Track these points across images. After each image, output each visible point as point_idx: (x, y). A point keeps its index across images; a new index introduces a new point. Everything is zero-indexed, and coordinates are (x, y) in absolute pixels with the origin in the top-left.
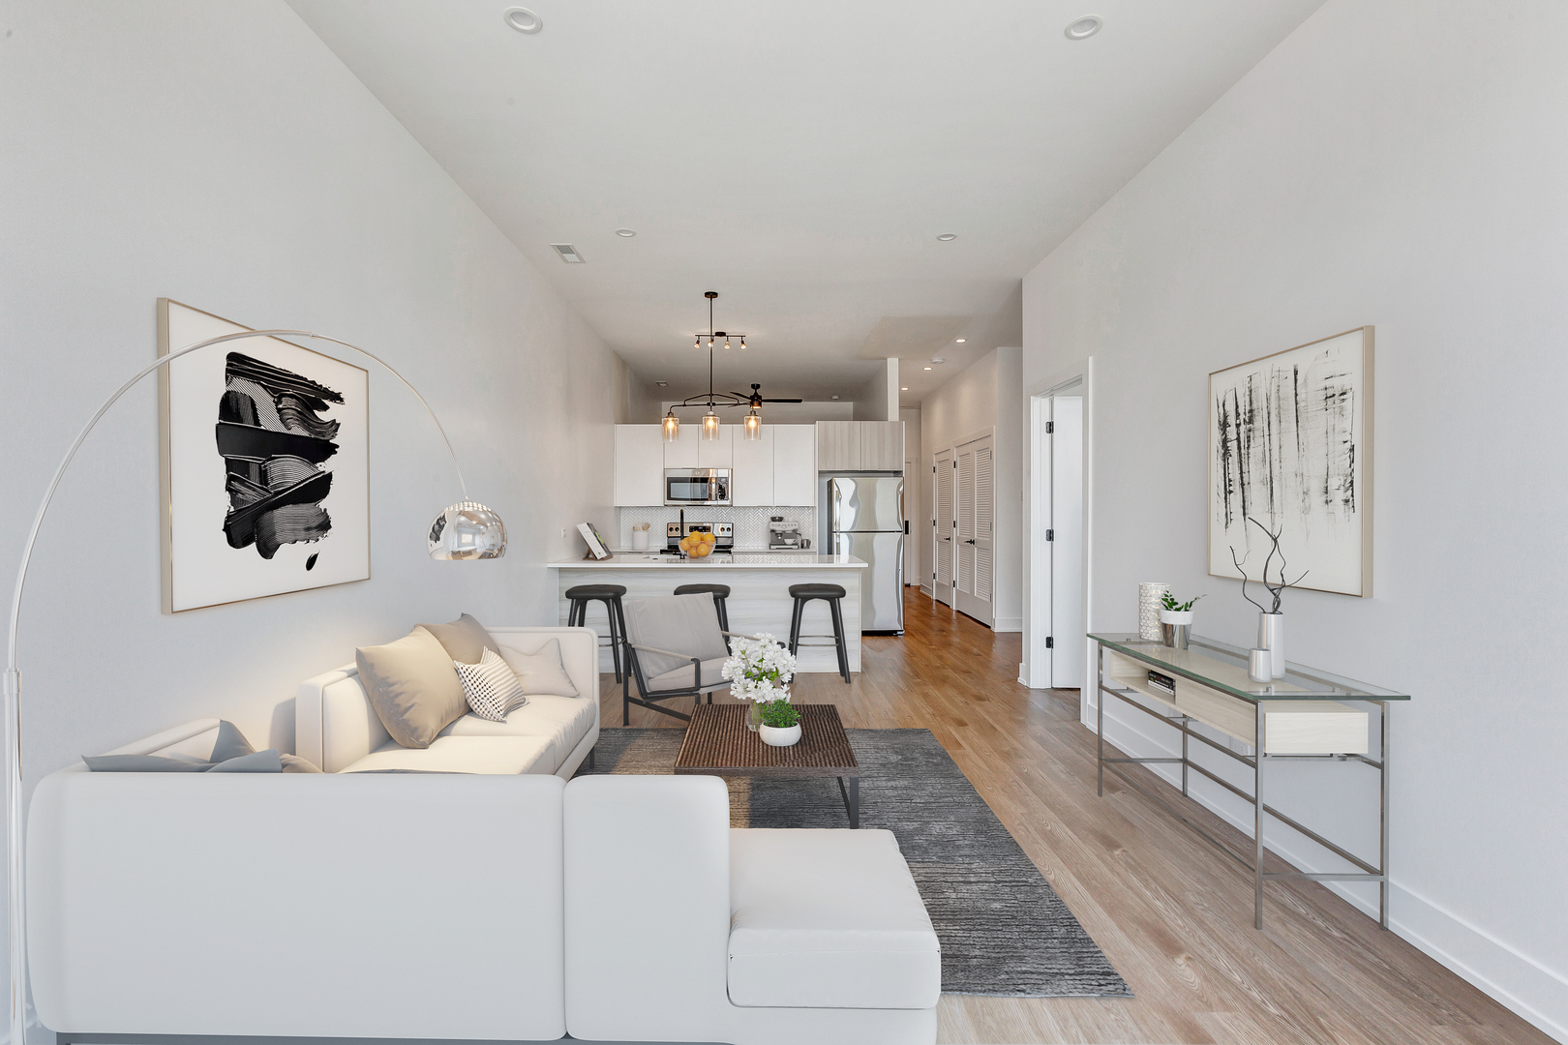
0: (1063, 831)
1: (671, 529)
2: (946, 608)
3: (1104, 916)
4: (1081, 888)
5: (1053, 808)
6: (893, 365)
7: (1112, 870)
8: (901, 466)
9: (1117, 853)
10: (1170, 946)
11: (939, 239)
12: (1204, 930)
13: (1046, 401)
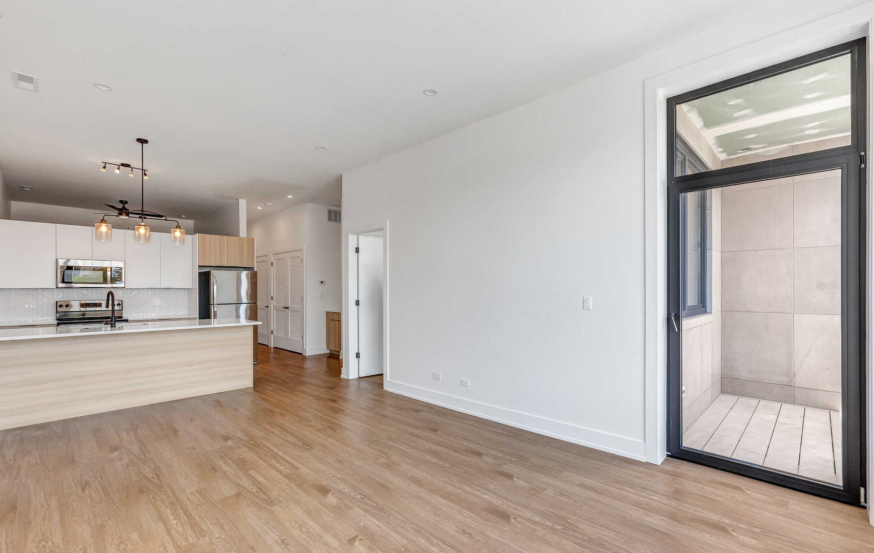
0: (416, 431)
1: (61, 306)
2: (267, 347)
3: (454, 453)
4: (440, 447)
5: (404, 424)
6: (243, 204)
7: (443, 438)
8: (253, 264)
9: (439, 432)
10: (479, 454)
11: (316, 148)
12: (483, 446)
13: (355, 237)
